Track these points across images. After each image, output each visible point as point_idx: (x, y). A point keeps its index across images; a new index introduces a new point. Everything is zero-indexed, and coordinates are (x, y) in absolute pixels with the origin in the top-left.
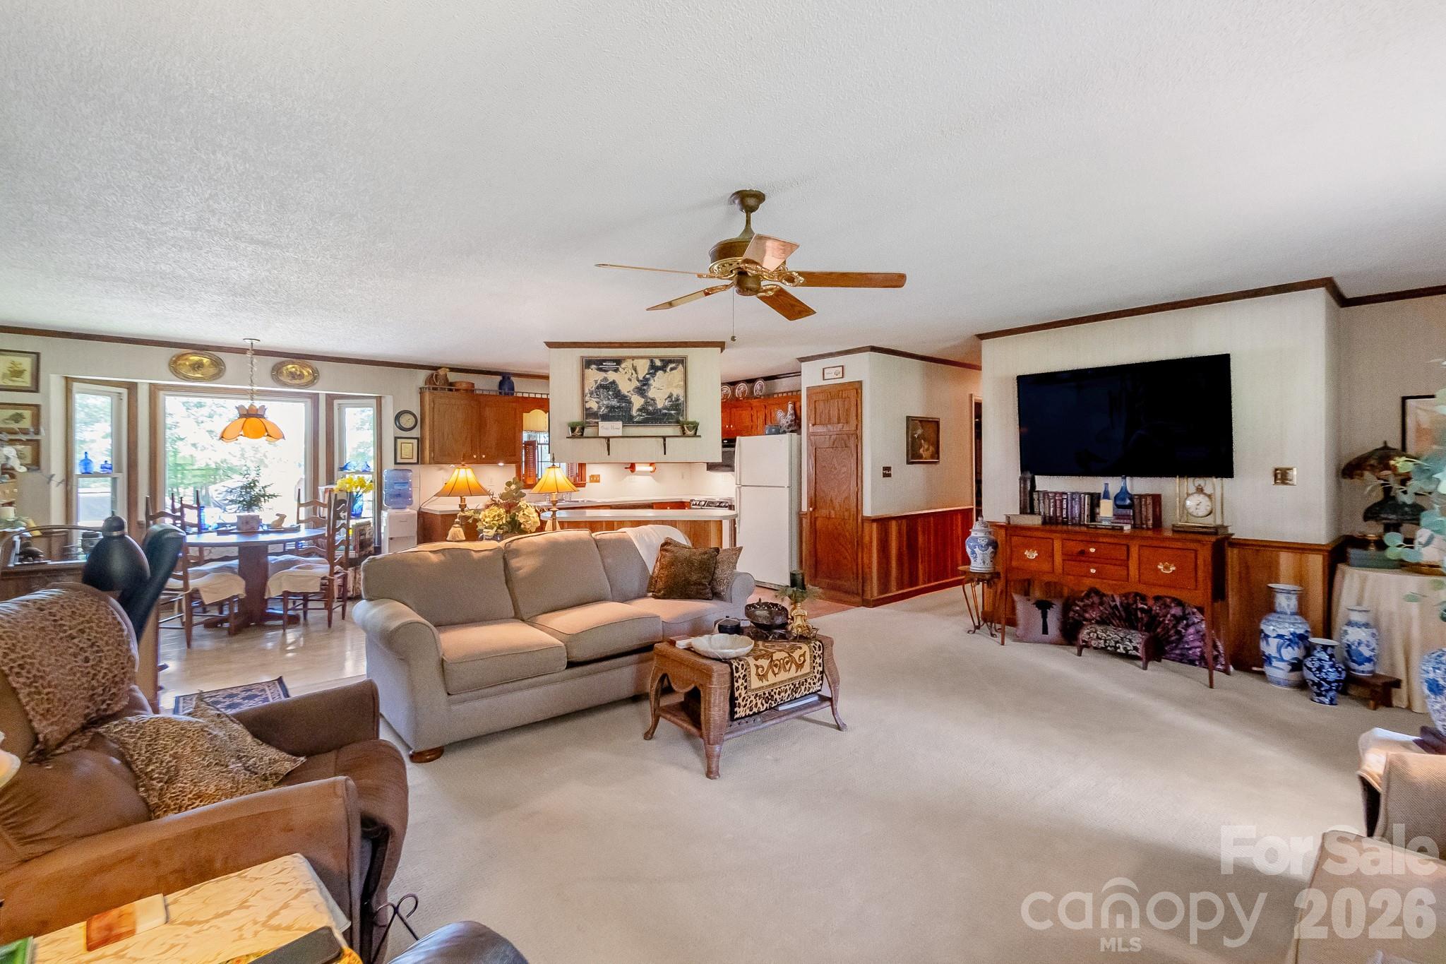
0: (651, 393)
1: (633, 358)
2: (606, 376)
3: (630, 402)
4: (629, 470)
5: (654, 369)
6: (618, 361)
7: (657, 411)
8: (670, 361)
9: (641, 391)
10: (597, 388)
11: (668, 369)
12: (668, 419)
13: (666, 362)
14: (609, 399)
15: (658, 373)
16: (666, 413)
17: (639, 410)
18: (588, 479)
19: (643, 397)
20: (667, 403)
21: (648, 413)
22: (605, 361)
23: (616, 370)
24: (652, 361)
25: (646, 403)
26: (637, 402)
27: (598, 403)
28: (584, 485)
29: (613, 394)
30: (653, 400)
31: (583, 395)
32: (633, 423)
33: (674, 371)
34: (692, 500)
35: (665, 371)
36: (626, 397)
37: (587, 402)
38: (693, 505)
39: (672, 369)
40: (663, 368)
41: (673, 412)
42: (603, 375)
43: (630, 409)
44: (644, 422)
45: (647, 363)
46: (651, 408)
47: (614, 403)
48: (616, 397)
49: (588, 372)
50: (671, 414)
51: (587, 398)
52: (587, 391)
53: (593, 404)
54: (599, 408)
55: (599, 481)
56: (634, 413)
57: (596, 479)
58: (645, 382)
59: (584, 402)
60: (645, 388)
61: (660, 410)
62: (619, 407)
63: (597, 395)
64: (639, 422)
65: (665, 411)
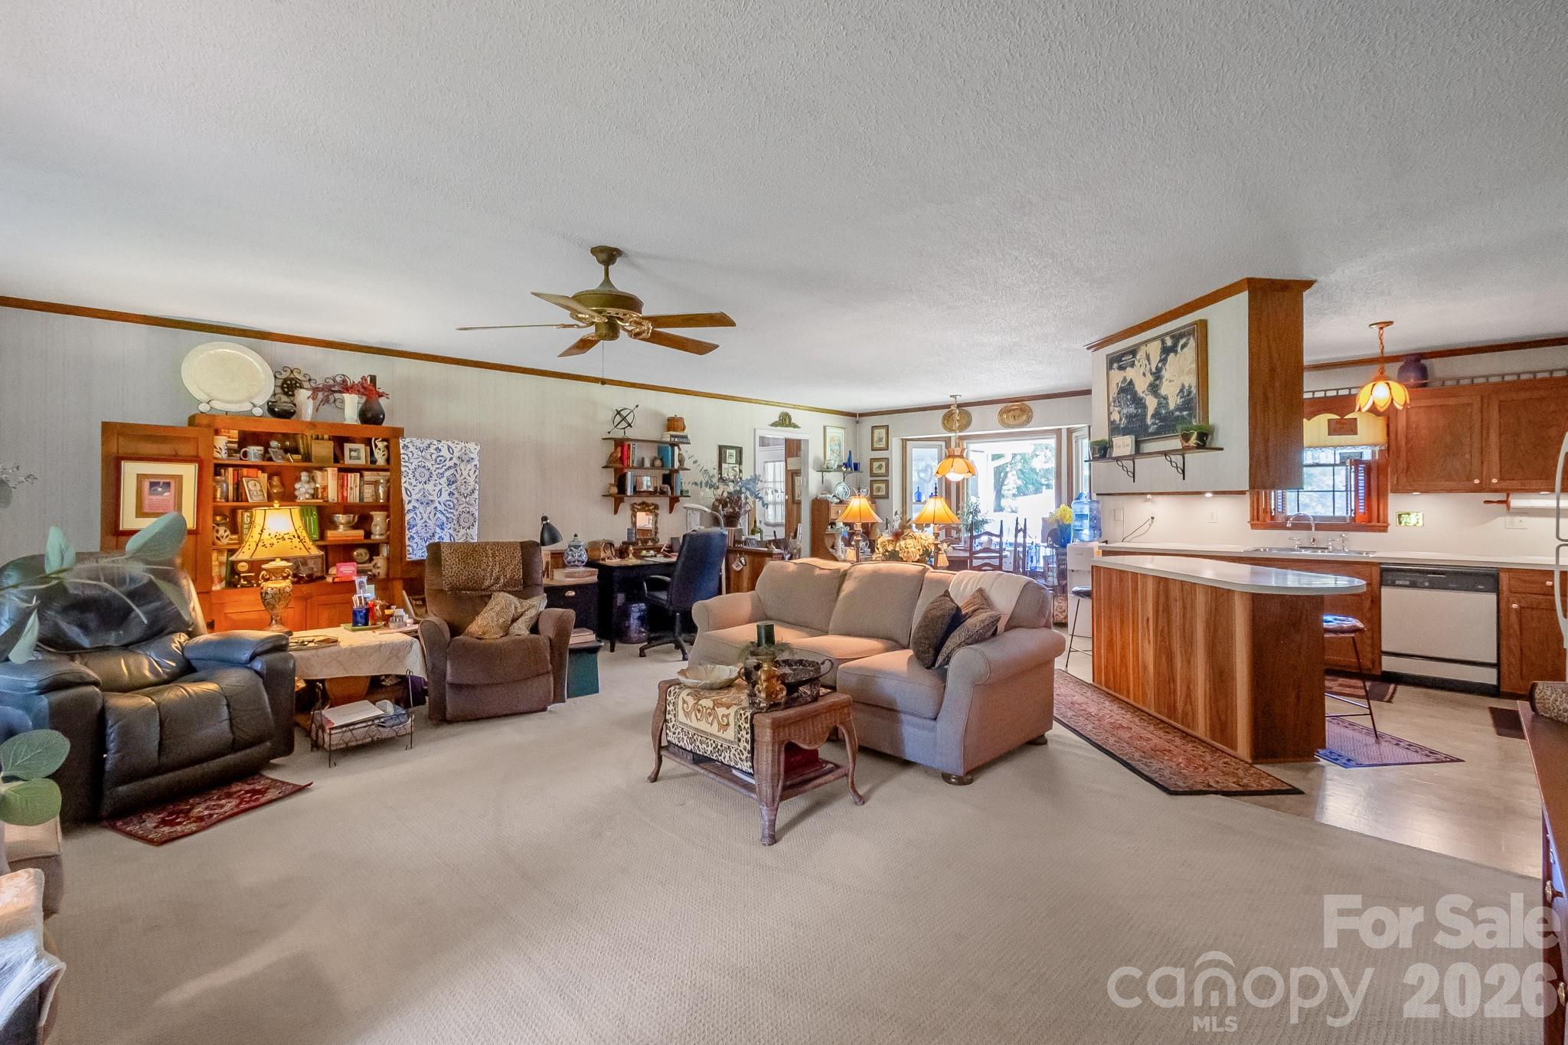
0: (1163, 391)
1: (1146, 343)
2: (1124, 375)
3: (1145, 407)
5: (1166, 351)
6: (1133, 352)
7: (1170, 414)
8: (1181, 336)
9: (1154, 389)
10: (1118, 394)
11: (1179, 350)
12: (1176, 426)
13: (1177, 336)
14: (1128, 406)
15: (1169, 358)
16: (1178, 416)
17: (1153, 416)
19: (1156, 397)
20: (1179, 401)
21: (1161, 420)
22: (1123, 355)
23: (1133, 365)
24: (1163, 342)
25: (1159, 404)
26: (1151, 403)
27: (1119, 413)
29: (1131, 399)
30: (1165, 398)
31: (1109, 405)
32: (1147, 436)
33: (1185, 349)
35: (1176, 352)
36: (1141, 399)
39: (1183, 347)
40: (1173, 349)
41: (1185, 413)
42: (1122, 374)
43: (1145, 415)
44: (1158, 433)
45: (1157, 345)
46: (1163, 412)
47: (1132, 410)
48: (1133, 403)
49: (1112, 372)
50: (1183, 417)
51: (1112, 408)
52: (1111, 399)
53: (1116, 417)
54: (1121, 419)
56: (1149, 421)
58: (1157, 375)
59: (1110, 414)
60: (1158, 382)
61: (1173, 414)
62: (1136, 415)
63: (1119, 402)
64: (1152, 434)
65: (1177, 413)
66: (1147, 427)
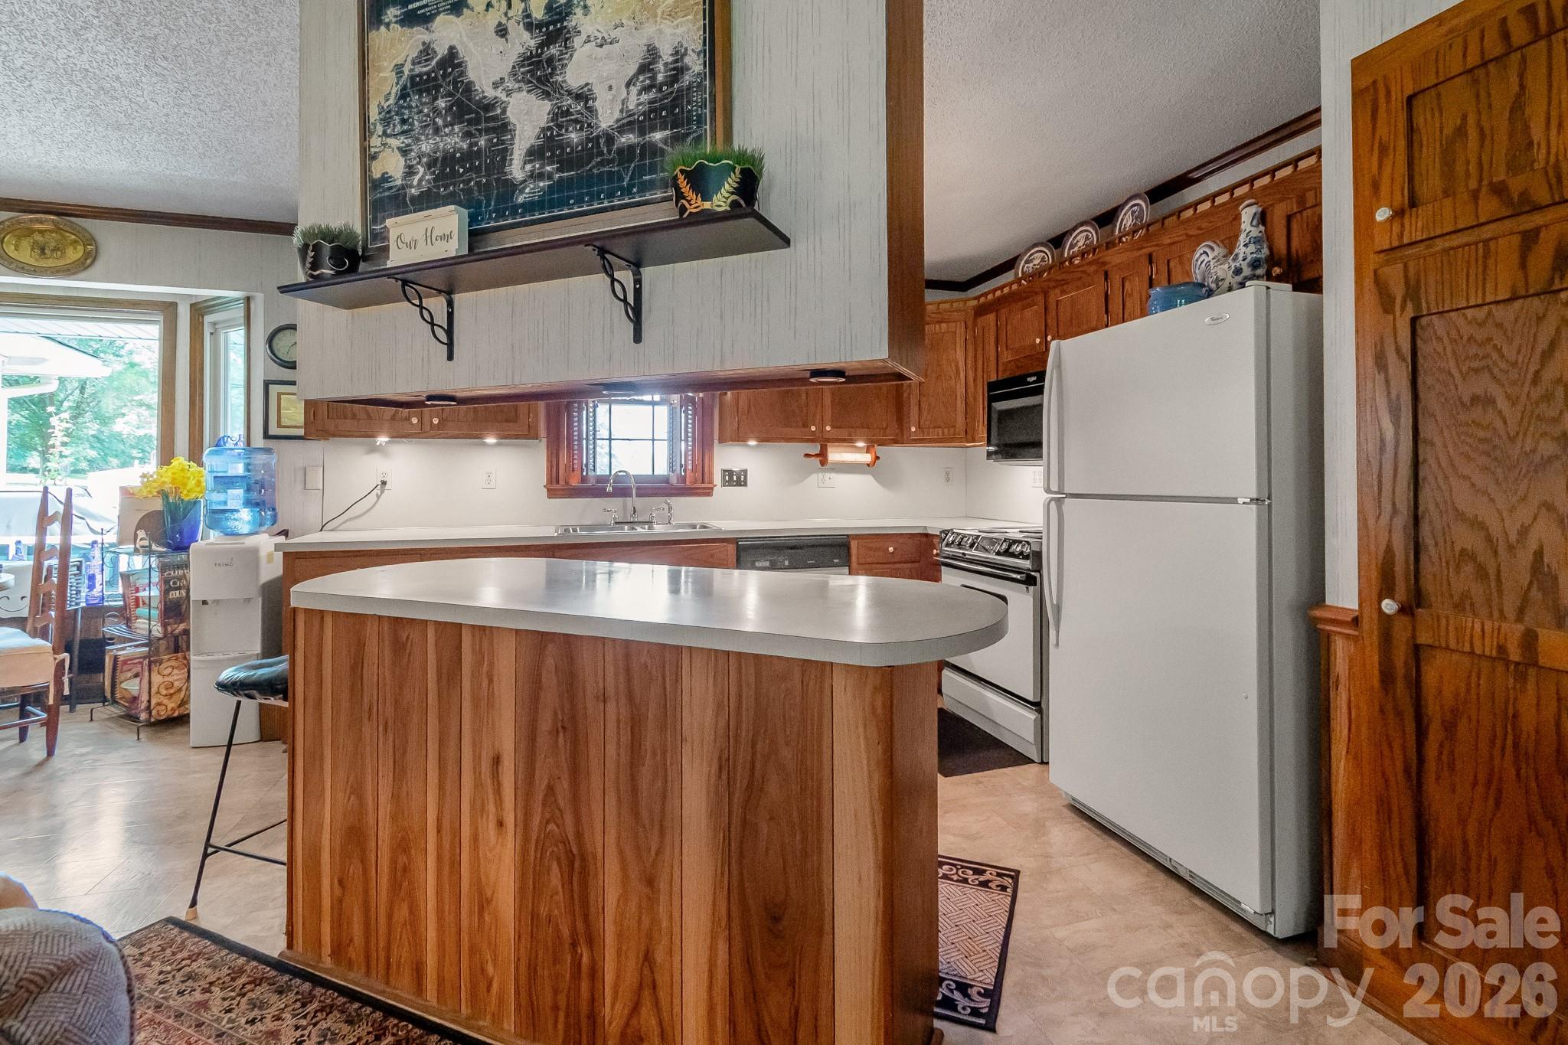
0: (577, 70)
2: (426, 38)
3: (503, 128)
4: (816, 461)
7: (598, 144)
9: (539, 72)
10: (403, 95)
12: (640, 171)
14: (437, 131)
16: (631, 148)
17: (534, 154)
18: (717, 478)
19: (547, 95)
20: (636, 101)
21: (564, 164)
23: (455, 8)
25: (560, 117)
26: (528, 117)
27: (404, 152)
28: (708, 492)
29: (449, 109)
30: (583, 96)
31: (365, 135)
32: (514, 214)
34: (946, 532)
36: (489, 107)
37: (374, 157)
38: (947, 545)
41: (658, 136)
42: (417, 36)
43: (503, 154)
44: (553, 202)
46: (574, 137)
47: (454, 140)
48: (458, 118)
49: (378, 37)
50: (651, 151)
51: (375, 142)
52: (374, 115)
53: (391, 164)
54: (410, 171)
55: (745, 485)
56: (517, 169)
57: (736, 479)
58: (552, 30)
59: (367, 157)
60: (553, 51)
61: (610, 140)
62: (470, 155)
63: (404, 122)
64: (530, 207)
65: (629, 139)
66: (510, 188)
